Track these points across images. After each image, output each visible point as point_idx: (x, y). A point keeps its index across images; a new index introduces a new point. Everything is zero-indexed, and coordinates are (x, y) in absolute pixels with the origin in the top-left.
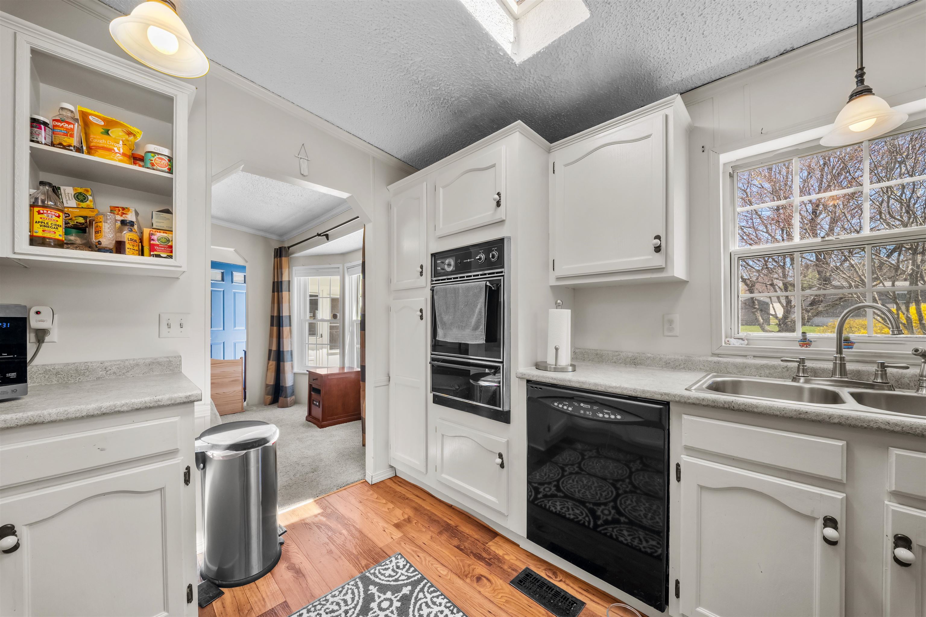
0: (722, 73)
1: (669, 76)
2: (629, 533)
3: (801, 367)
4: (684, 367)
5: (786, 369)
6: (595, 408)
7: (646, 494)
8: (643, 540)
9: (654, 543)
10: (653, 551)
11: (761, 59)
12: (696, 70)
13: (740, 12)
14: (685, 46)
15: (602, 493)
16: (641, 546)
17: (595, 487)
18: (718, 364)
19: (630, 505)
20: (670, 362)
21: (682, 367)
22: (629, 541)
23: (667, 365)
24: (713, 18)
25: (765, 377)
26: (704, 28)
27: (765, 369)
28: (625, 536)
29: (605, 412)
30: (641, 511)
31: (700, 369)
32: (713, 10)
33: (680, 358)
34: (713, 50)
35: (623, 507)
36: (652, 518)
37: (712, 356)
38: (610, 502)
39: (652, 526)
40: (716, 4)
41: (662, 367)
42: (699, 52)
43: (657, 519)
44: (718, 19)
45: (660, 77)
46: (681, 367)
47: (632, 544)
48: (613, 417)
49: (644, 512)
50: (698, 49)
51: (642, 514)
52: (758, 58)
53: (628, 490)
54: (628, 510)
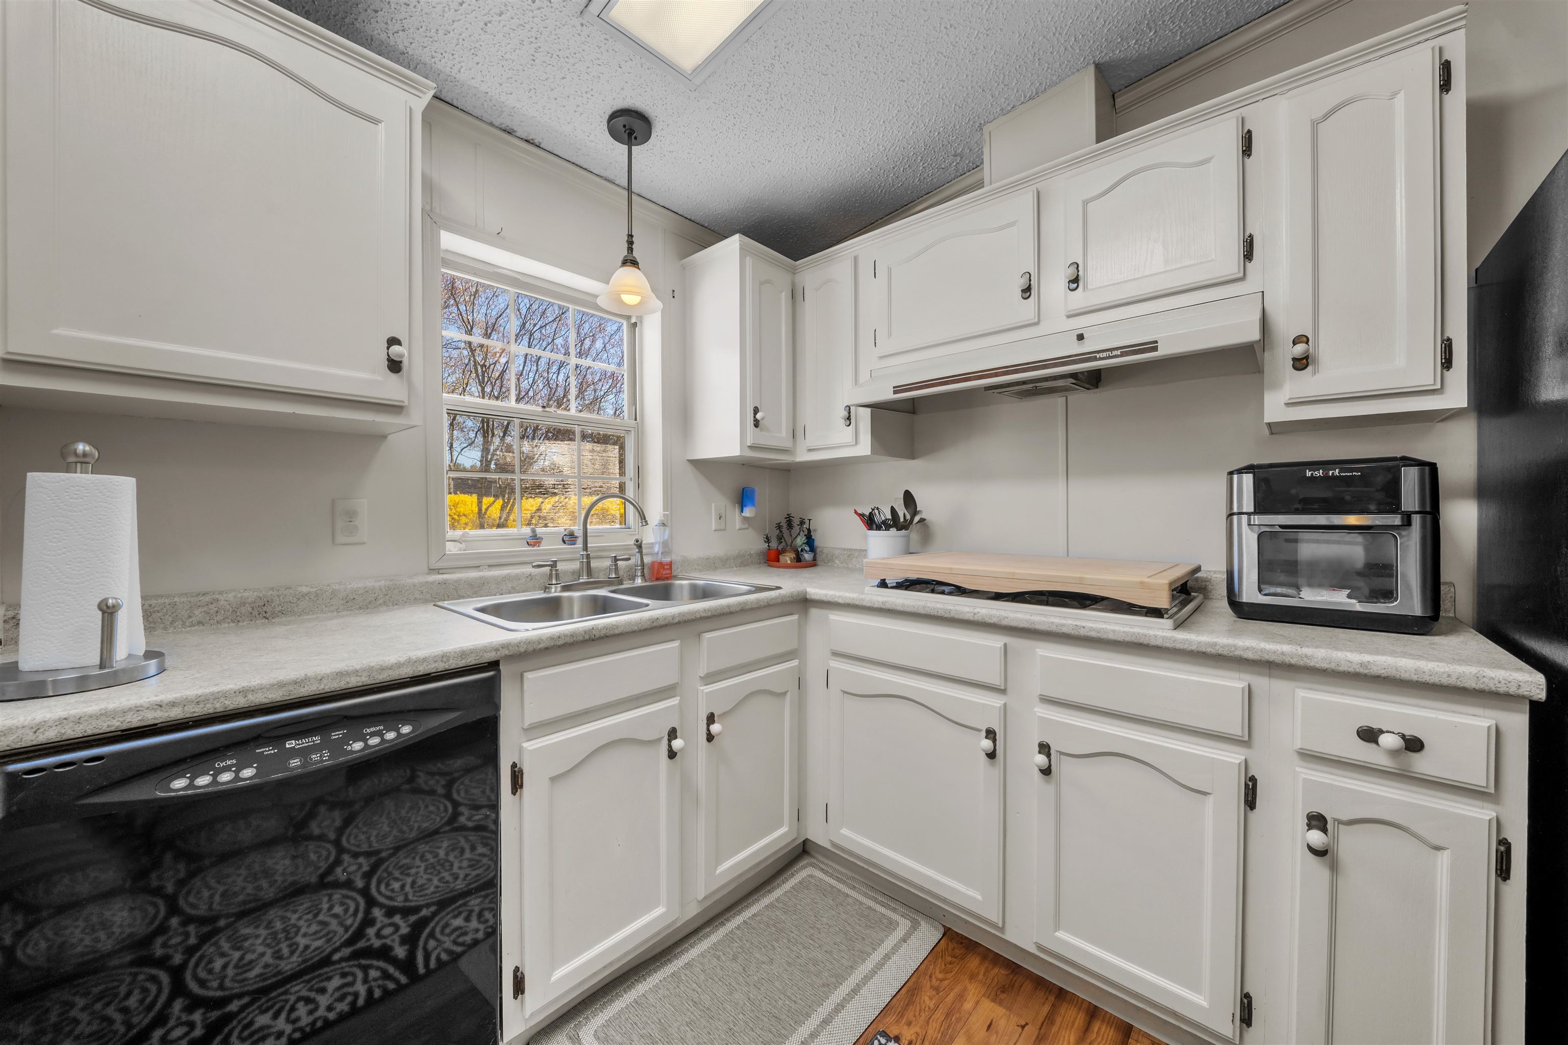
0: (457, 99)
1: (390, 27)
2: (271, 1013)
3: (554, 572)
4: (385, 602)
5: (530, 577)
6: (336, 735)
7: (241, 915)
8: (312, 995)
9: (336, 982)
10: (349, 999)
11: (508, 126)
12: (433, 60)
13: (539, 50)
14: (452, 10)
15: (127, 1003)
16: (321, 1012)
17: (83, 1009)
18: (444, 586)
19: (225, 967)
20: (356, 597)
21: (381, 601)
22: (288, 1029)
23: (350, 604)
24: (512, 21)
25: (507, 593)
26: (493, 19)
27: (507, 582)
28: (269, 1027)
29: (368, 734)
30: (263, 955)
31: (415, 599)
32: (521, 10)
33: (377, 585)
34: (476, 59)
35: (215, 984)
36: (293, 948)
37: (428, 574)
38: (169, 1003)
39: (304, 961)
40: (530, 8)
41: (338, 610)
42: (461, 41)
43: (302, 941)
44: (515, 28)
45: (376, 11)
46: (378, 603)
47: (301, 1029)
48: (391, 735)
49: (269, 952)
50: (463, 36)
51: (268, 959)
52: (507, 122)
53: (192, 941)
54: (233, 980)
